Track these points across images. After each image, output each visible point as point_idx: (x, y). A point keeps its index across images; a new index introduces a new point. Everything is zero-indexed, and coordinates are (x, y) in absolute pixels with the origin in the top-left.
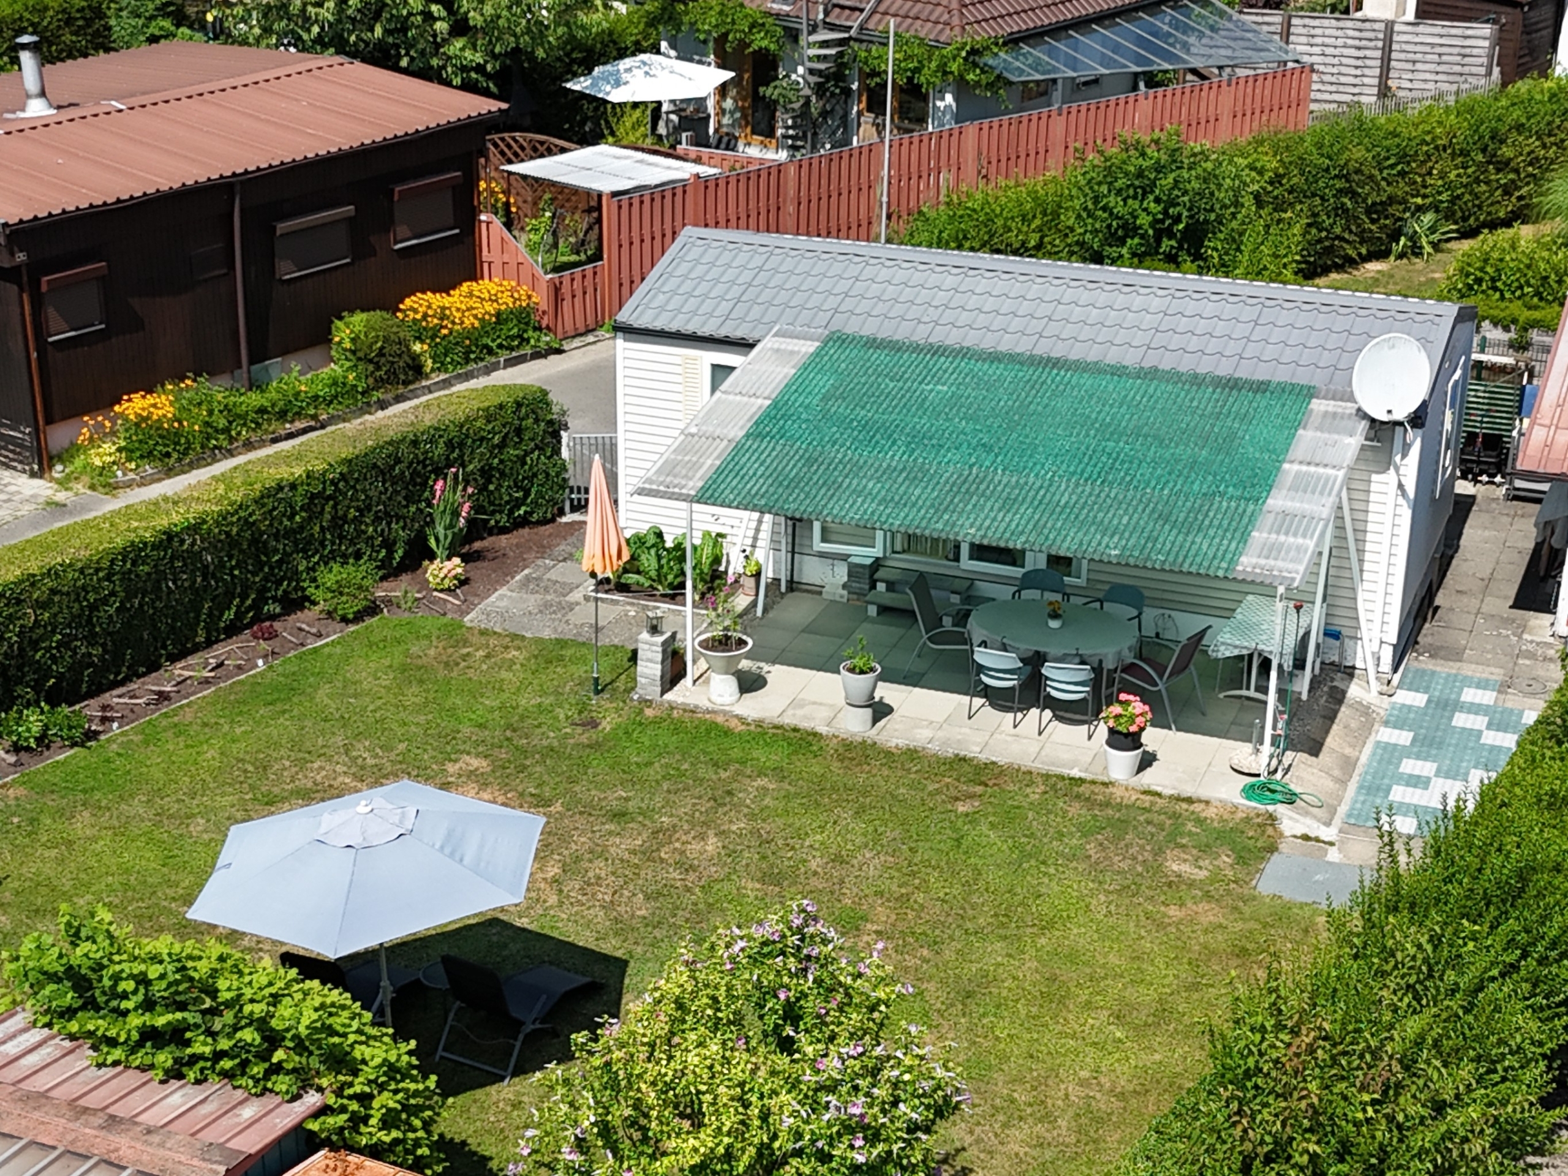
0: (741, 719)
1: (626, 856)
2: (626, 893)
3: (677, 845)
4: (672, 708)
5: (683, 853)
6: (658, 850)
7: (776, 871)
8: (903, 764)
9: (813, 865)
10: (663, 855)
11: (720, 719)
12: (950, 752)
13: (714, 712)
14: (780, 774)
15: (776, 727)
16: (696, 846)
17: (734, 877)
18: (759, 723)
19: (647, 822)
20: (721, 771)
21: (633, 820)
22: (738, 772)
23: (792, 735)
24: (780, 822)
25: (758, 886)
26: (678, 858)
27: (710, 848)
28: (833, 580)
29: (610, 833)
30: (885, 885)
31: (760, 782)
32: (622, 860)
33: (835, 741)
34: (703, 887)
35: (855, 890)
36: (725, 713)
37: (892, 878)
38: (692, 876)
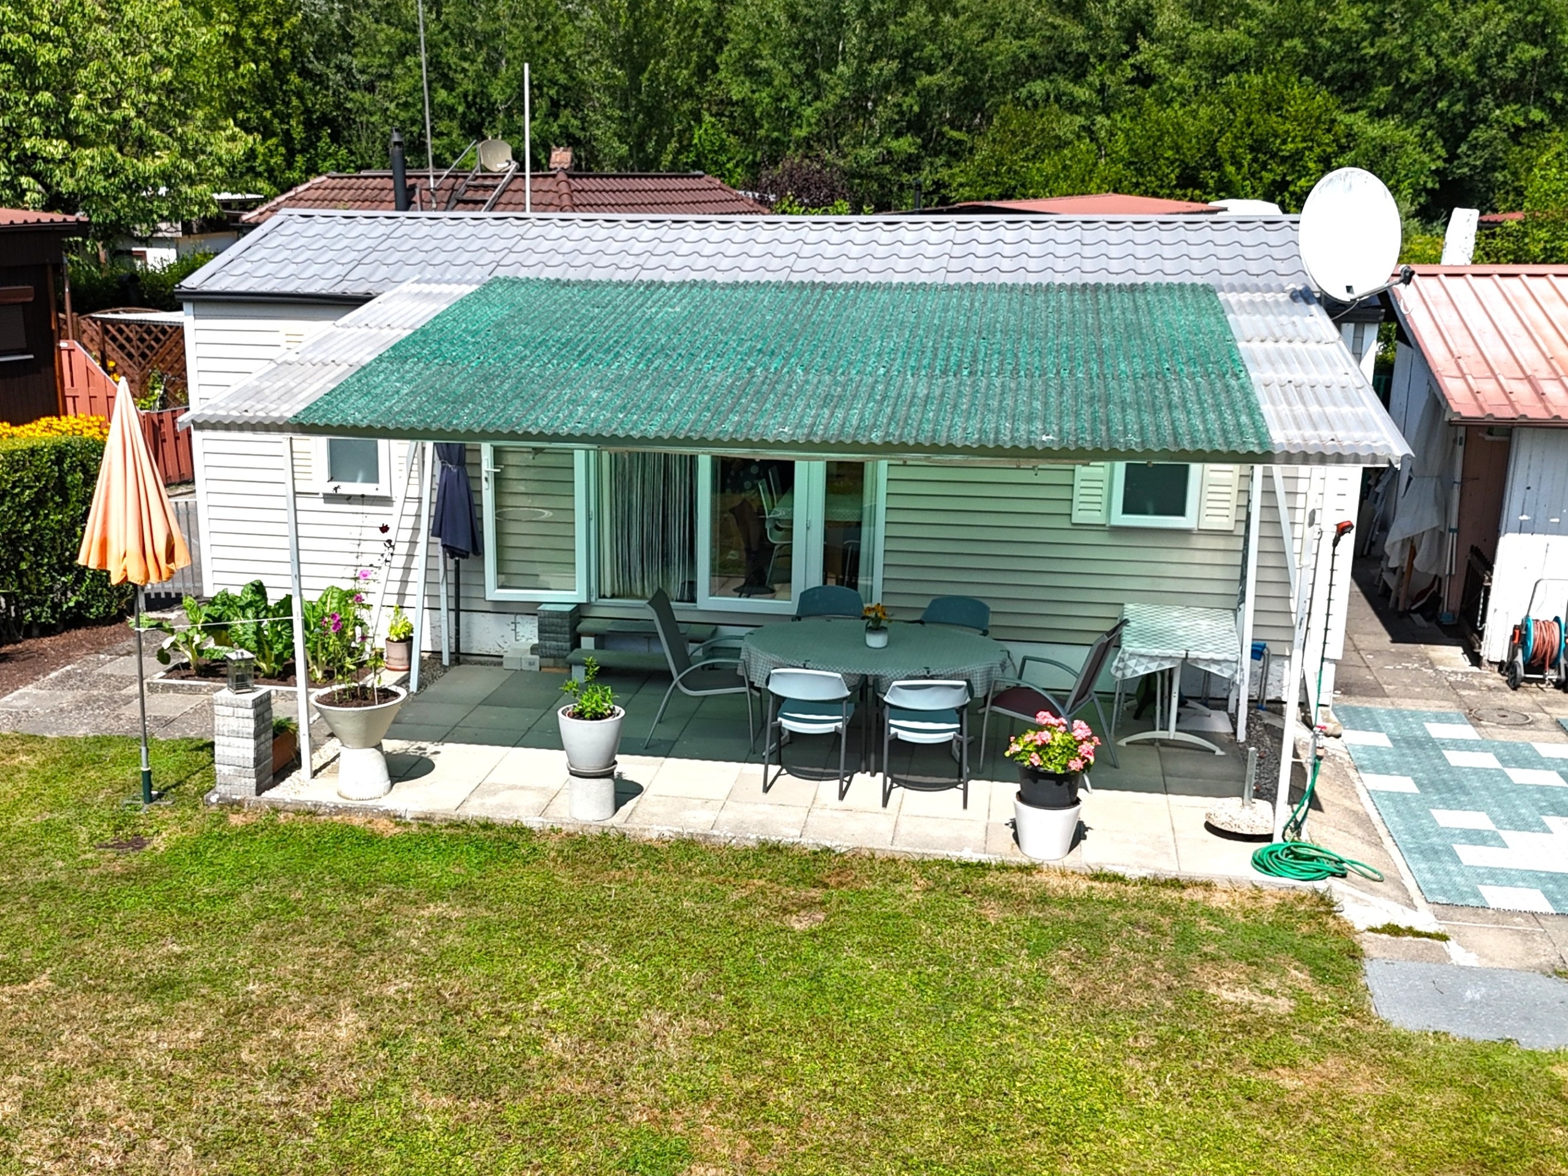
0: (396, 819)
1: (166, 1063)
2: (156, 1145)
3: (276, 1033)
4: (277, 811)
5: (286, 1047)
6: (236, 1046)
7: (482, 1067)
8: (677, 865)
9: (555, 1047)
10: (245, 1056)
11: (358, 821)
12: (751, 841)
13: (348, 810)
14: (468, 894)
15: (453, 825)
16: (316, 1032)
17: (396, 1089)
18: (425, 821)
19: (219, 996)
20: (362, 898)
21: (189, 993)
22: (391, 898)
23: (482, 834)
24: (478, 972)
25: (446, 1102)
26: (275, 1059)
27: (342, 1034)
28: (516, 645)
29: (140, 1021)
30: (708, 1076)
31: (434, 909)
32: (157, 1075)
33: (556, 838)
34: (329, 1116)
35: (650, 1093)
36: (366, 811)
37: (717, 1061)
38: (304, 1095)
